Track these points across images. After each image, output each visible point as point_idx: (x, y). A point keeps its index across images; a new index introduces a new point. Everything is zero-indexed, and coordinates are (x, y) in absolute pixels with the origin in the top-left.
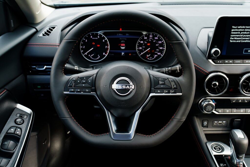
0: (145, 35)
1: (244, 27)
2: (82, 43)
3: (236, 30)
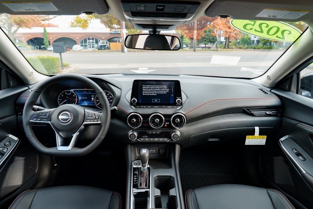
1: (150, 86)
2: (59, 97)
3: (145, 88)
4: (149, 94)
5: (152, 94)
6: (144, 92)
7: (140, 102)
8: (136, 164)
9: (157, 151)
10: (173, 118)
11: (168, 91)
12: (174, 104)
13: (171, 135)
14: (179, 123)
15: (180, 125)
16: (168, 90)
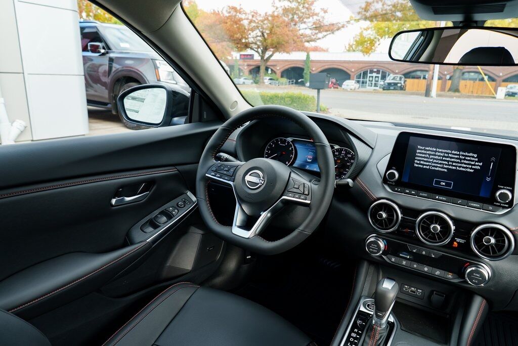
0: (336, 149)
1: (435, 149)
2: (268, 147)
3: (423, 151)
4: (428, 167)
5: (437, 167)
6: (418, 160)
7: (406, 179)
8: (368, 306)
9: (427, 293)
10: (478, 233)
11: (479, 168)
12: (490, 201)
13: (466, 269)
14: (492, 247)
15: (494, 252)
16: (477, 165)
